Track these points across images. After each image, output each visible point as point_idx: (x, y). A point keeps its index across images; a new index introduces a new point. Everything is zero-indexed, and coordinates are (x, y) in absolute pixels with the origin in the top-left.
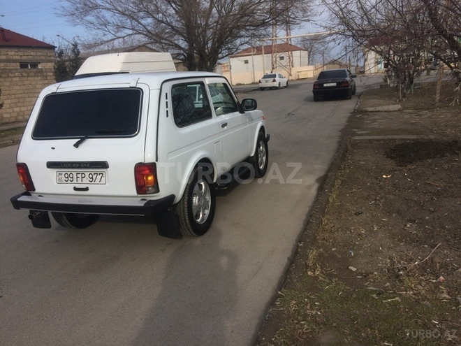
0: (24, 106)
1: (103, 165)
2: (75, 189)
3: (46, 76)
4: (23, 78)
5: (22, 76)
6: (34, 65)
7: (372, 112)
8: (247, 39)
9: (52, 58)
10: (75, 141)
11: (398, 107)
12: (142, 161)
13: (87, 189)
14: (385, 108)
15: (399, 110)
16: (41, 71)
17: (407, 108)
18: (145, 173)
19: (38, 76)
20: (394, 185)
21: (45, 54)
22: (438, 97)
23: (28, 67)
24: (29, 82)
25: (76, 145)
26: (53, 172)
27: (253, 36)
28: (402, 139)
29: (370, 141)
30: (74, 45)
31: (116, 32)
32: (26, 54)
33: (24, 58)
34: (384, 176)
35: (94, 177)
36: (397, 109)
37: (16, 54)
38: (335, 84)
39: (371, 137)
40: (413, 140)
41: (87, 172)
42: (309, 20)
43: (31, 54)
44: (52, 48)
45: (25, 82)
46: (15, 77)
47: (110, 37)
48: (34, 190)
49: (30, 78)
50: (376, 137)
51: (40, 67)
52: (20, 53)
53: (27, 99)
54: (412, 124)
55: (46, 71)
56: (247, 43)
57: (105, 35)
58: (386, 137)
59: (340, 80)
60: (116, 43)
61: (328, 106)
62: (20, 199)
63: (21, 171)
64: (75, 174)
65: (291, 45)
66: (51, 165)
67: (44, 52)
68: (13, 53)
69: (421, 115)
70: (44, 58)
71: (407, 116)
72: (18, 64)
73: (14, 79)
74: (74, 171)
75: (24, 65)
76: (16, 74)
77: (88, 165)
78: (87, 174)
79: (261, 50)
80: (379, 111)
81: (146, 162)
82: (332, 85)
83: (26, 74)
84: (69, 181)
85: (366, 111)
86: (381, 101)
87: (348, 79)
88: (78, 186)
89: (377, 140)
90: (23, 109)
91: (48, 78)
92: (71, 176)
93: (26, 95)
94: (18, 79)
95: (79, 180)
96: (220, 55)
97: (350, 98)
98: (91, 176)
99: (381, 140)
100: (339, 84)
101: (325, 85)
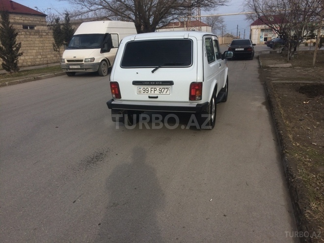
0: (27, 56)
1: (171, 83)
2: (150, 97)
3: (42, 35)
4: (26, 36)
5: (26, 34)
6: (32, 27)
7: (272, 67)
8: (176, 16)
9: (44, 23)
10: (153, 69)
11: (289, 65)
12: (195, 81)
13: (157, 97)
14: (281, 65)
15: (290, 67)
16: (38, 32)
17: (295, 66)
18: (196, 89)
19: (36, 35)
20: (314, 107)
21: (39, 20)
22: (314, 60)
23: (27, 28)
24: (30, 39)
25: (153, 72)
26: (136, 87)
27: (181, 14)
28: (304, 83)
29: (283, 83)
30: (66, 14)
31: (90, 7)
32: (27, 19)
33: (26, 22)
34: (304, 102)
35: (163, 90)
36: (289, 66)
37: (21, 18)
38: (243, 49)
39: (284, 82)
40: (311, 84)
41: (158, 87)
42: (223, 5)
43: (30, 19)
44: (44, 16)
45: (28, 39)
46: (22, 35)
47: (85, 9)
48: (120, 98)
49: (31, 36)
50: (287, 82)
51: (35, 28)
52: (23, 18)
53: (29, 51)
54: (305, 75)
55: (42, 32)
56: (176, 18)
57: (82, 8)
58: (294, 82)
59: (247, 46)
60: (91, 14)
61: (240, 64)
62: (113, 103)
63: (113, 86)
64: (150, 88)
65: (201, 22)
66: (135, 83)
67: (39, 18)
68: (18, 18)
69: (307, 70)
70: (38, 22)
71: (298, 71)
72: (22, 26)
73: (21, 36)
74: (149, 87)
75: (25, 27)
76: (23, 33)
77: (161, 83)
78: (158, 89)
79: (184, 24)
80: (277, 67)
81: (198, 81)
82: (241, 49)
83: (29, 34)
84: (146, 93)
85: (269, 67)
86: (276, 62)
87: (251, 46)
88: (151, 96)
89: (288, 83)
90: (27, 58)
91: (43, 37)
92: (147, 89)
93: (29, 48)
94: (23, 36)
95: (153, 92)
96: (157, 27)
97: (252, 59)
98: (160, 90)
99: (290, 83)
100: (245, 49)
101: (236, 49)
